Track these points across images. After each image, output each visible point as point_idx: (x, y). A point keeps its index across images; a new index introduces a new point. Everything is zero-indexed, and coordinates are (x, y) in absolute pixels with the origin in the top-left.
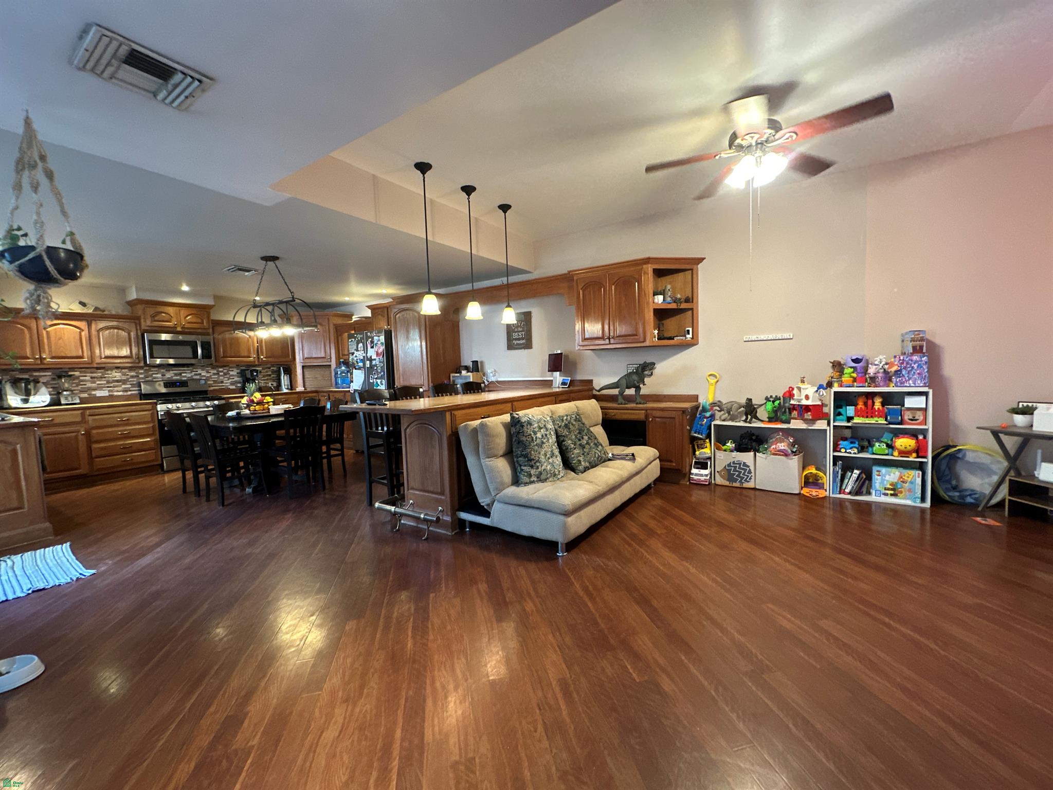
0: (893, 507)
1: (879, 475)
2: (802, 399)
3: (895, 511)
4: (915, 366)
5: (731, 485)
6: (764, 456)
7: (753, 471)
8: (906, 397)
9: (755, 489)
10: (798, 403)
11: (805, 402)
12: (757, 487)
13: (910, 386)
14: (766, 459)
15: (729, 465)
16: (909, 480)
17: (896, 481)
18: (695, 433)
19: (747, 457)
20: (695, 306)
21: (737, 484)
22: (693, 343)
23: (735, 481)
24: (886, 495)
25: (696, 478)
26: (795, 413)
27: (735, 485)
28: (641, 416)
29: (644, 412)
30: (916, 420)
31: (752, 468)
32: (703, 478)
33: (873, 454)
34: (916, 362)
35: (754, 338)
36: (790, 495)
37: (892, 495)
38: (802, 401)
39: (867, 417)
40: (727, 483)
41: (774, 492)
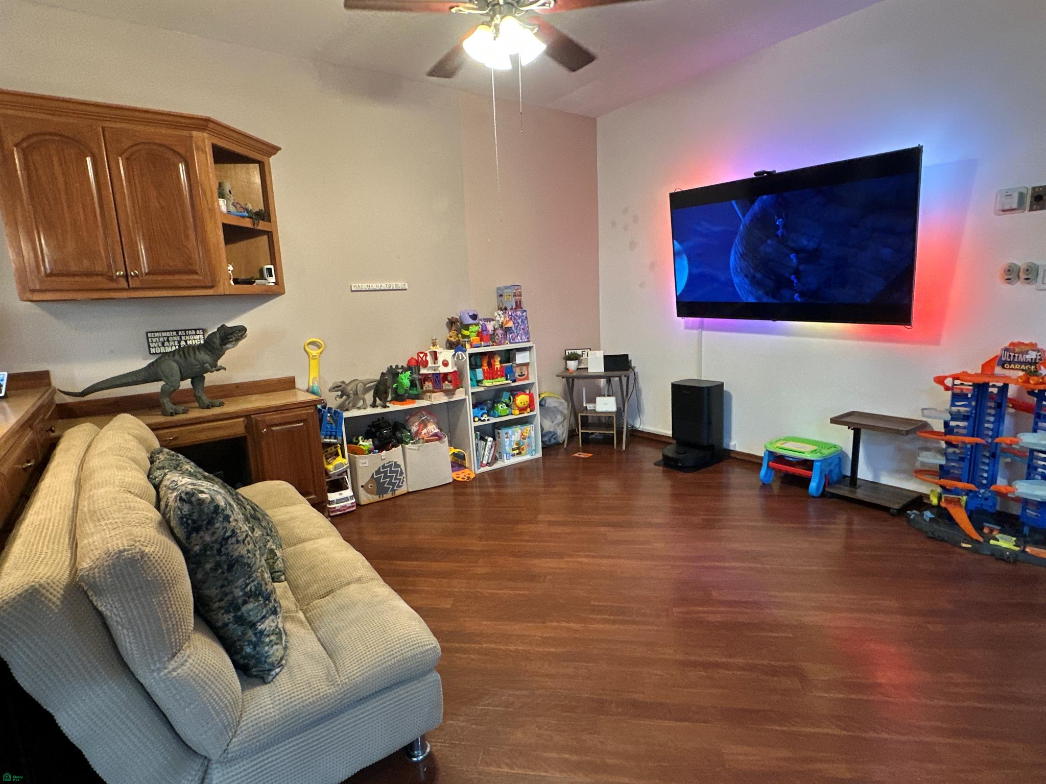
0: (518, 466)
1: (507, 438)
2: (439, 367)
3: (520, 469)
4: (520, 321)
5: (381, 499)
6: (415, 447)
7: (404, 471)
8: (517, 353)
9: (409, 493)
10: (433, 372)
11: (443, 370)
12: (410, 490)
13: (519, 342)
14: (419, 450)
15: (378, 472)
16: (527, 435)
17: (519, 439)
18: (325, 438)
19: (394, 455)
20: (274, 228)
21: (388, 495)
22: (277, 291)
23: (386, 491)
24: (513, 455)
25: (337, 506)
26: (428, 385)
27: (387, 496)
28: (237, 428)
29: (241, 419)
30: (524, 375)
31: (403, 467)
32: (348, 503)
33: (500, 416)
34: (520, 317)
35: (364, 286)
36: (444, 487)
37: (517, 454)
38: (439, 369)
39: (493, 379)
40: (376, 498)
41: (428, 489)
